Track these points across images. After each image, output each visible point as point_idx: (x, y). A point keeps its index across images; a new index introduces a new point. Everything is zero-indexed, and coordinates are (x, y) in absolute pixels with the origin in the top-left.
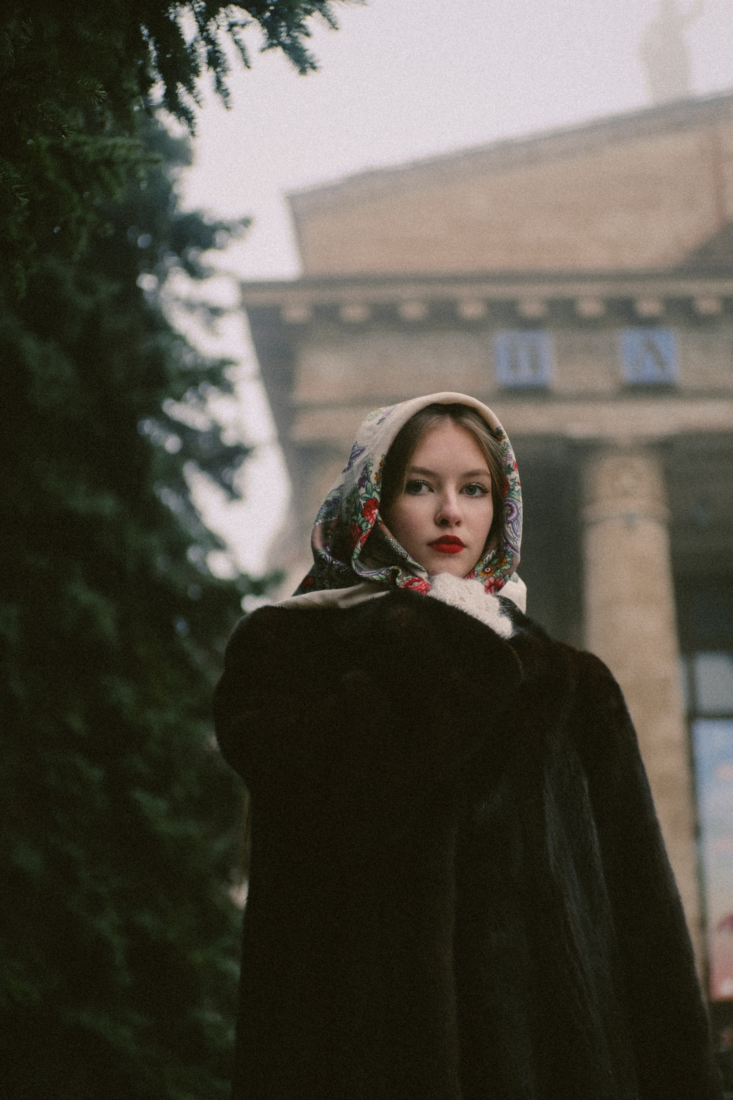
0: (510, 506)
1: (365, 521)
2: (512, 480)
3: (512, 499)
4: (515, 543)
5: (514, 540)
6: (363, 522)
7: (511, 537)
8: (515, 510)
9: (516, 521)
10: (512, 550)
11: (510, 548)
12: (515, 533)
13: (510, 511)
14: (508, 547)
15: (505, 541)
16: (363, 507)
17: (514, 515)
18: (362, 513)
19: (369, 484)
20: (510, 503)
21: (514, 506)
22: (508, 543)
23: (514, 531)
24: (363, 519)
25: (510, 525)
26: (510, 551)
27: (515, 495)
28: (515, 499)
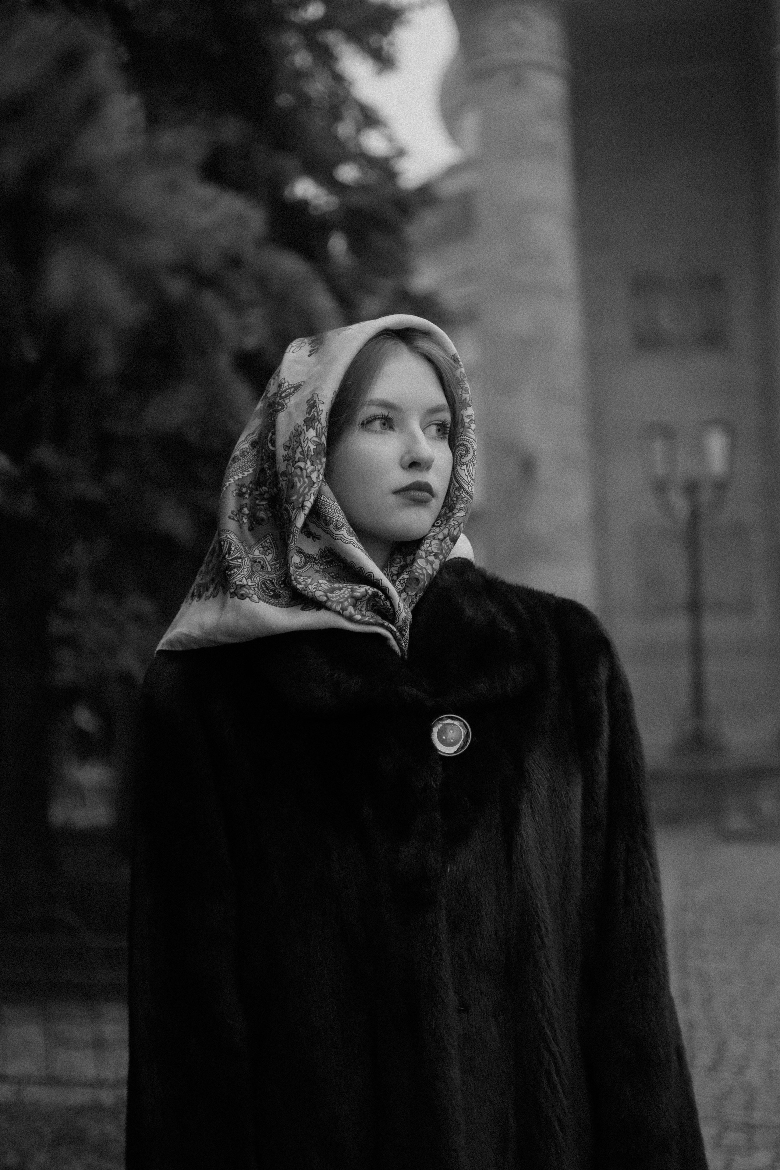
0: (465, 445)
1: (316, 471)
2: (468, 416)
3: (468, 438)
4: (470, 488)
5: (469, 484)
6: (313, 471)
7: (465, 481)
8: (471, 450)
9: (471, 462)
10: (466, 496)
11: (464, 493)
12: (470, 476)
13: (464, 452)
14: (461, 492)
15: (457, 485)
16: (313, 453)
17: (470, 456)
18: (311, 461)
19: (320, 425)
20: (465, 443)
21: (469, 446)
22: (461, 487)
23: (469, 474)
24: (312, 467)
25: (465, 467)
26: (463, 496)
27: (470, 433)
28: (471, 438)
